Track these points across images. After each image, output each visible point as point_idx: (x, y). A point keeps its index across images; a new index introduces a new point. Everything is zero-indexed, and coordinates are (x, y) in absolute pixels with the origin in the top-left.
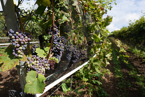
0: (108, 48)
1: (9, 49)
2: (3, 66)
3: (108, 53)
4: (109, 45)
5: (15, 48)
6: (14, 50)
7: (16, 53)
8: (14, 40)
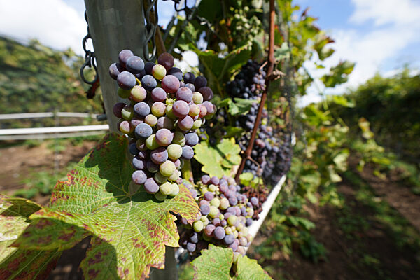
0: (338, 139)
1: (108, 150)
2: (91, 261)
3: (340, 153)
4: (340, 133)
5: (148, 152)
6: (140, 158)
7: (149, 175)
8: (143, 107)
